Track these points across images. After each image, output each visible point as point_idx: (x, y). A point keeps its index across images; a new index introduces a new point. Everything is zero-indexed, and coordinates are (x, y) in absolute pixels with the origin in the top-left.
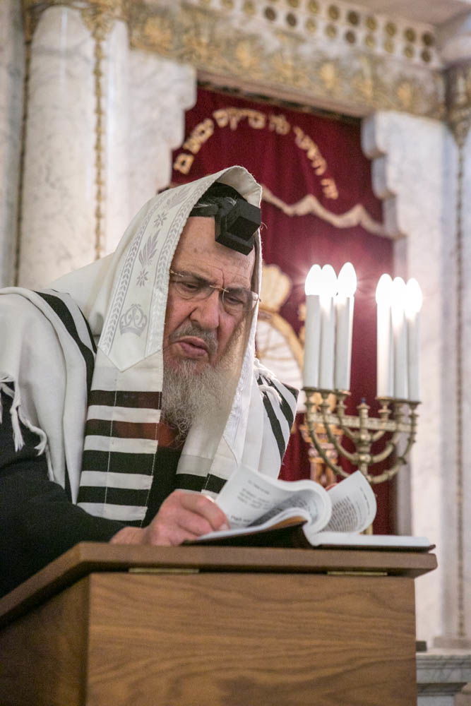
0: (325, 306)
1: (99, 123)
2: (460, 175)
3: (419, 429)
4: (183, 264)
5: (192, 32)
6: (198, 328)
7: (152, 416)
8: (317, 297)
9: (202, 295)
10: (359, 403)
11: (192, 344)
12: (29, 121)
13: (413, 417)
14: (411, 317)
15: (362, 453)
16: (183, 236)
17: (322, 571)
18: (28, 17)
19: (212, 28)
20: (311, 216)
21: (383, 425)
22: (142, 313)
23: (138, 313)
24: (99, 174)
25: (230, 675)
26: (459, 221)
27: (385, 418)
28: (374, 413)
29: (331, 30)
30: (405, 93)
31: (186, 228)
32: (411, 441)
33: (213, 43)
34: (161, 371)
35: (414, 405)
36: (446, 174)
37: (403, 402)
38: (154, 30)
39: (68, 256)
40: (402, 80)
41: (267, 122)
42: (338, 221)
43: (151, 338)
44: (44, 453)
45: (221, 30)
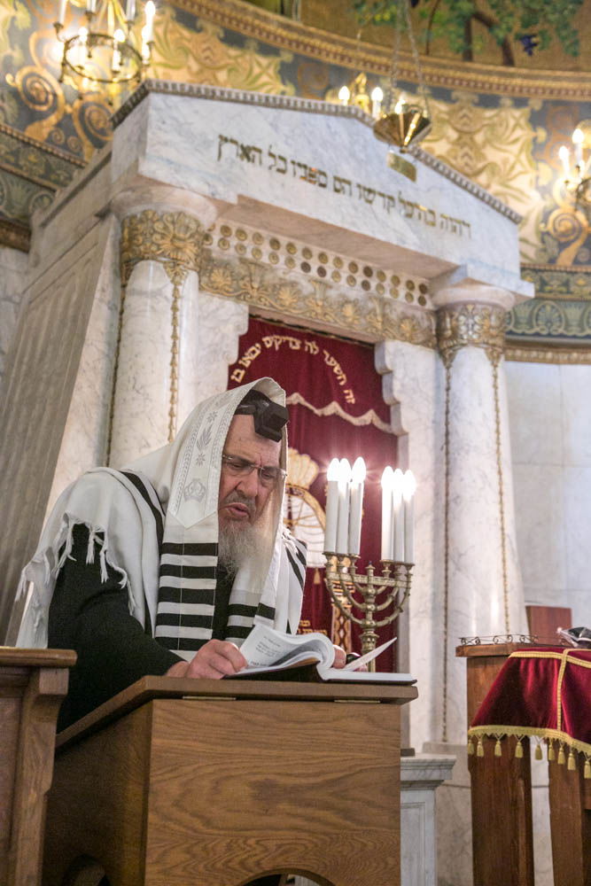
0: (342, 490)
1: (174, 345)
2: (448, 389)
3: (412, 585)
4: (231, 450)
5: (247, 279)
6: (243, 496)
7: (212, 561)
8: (337, 482)
9: (245, 472)
10: (367, 565)
11: (237, 508)
12: (122, 344)
13: (408, 576)
14: (408, 499)
15: (369, 603)
16: (231, 428)
17: (331, 700)
18: (125, 268)
19: (262, 276)
20: (335, 416)
21: (386, 582)
22: (201, 484)
23: (198, 485)
24: (173, 383)
25: (259, 778)
26: (447, 424)
27: (387, 577)
28: (378, 573)
29: (351, 280)
30: (406, 327)
31: (233, 422)
32: (407, 594)
33: (262, 287)
34: (217, 527)
35: (409, 566)
36: (438, 387)
37: (401, 564)
38: (218, 277)
39: (148, 445)
40: (404, 318)
41: (303, 345)
42: (355, 421)
43: (209, 503)
44: (126, 587)
45: (269, 277)
